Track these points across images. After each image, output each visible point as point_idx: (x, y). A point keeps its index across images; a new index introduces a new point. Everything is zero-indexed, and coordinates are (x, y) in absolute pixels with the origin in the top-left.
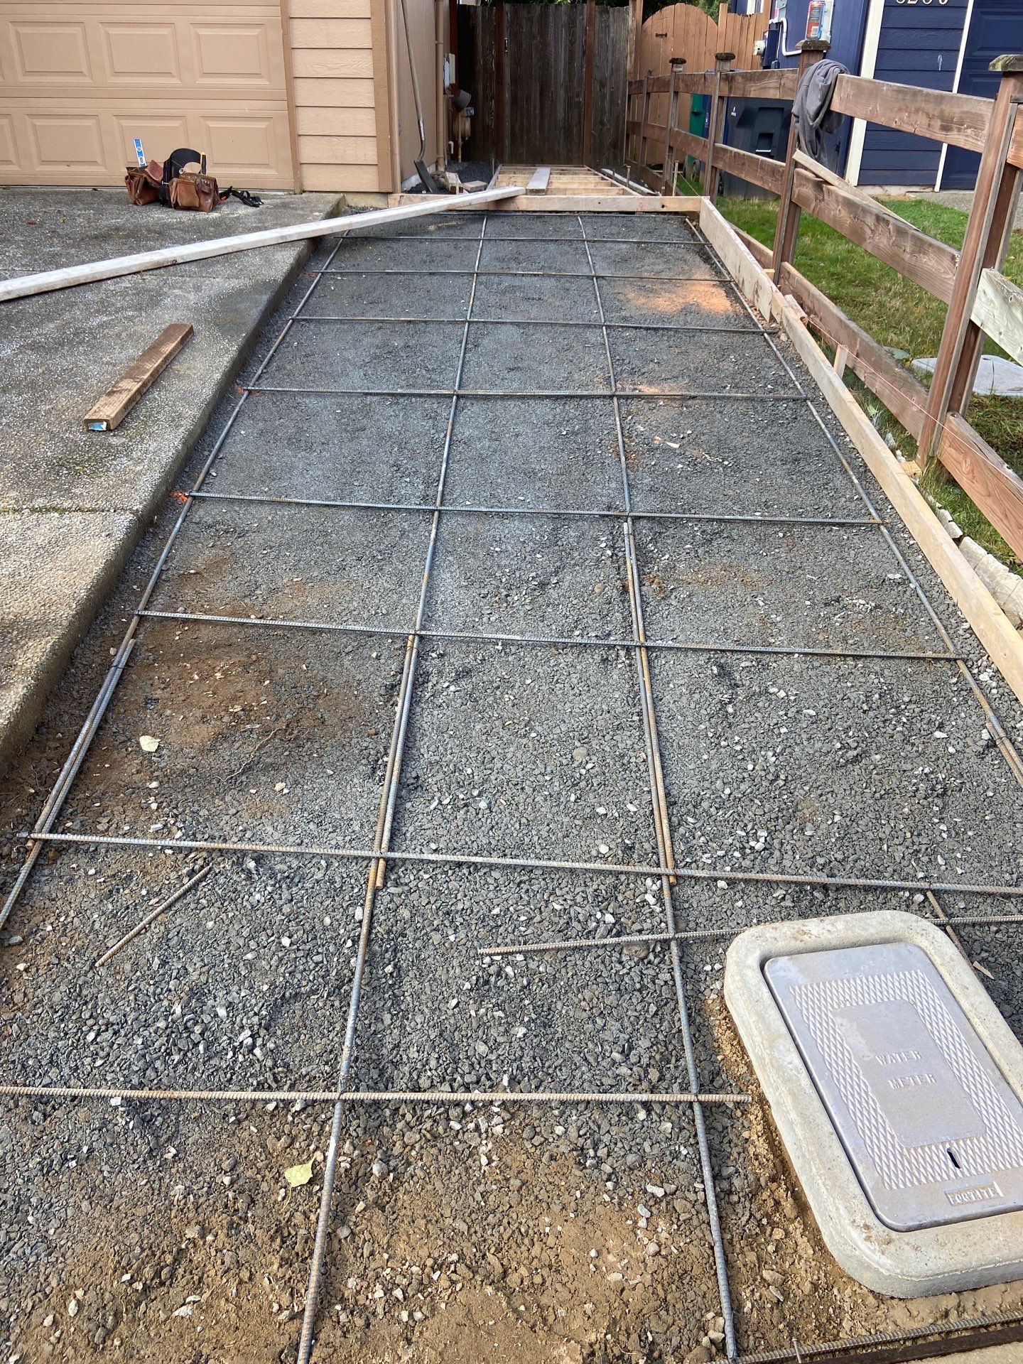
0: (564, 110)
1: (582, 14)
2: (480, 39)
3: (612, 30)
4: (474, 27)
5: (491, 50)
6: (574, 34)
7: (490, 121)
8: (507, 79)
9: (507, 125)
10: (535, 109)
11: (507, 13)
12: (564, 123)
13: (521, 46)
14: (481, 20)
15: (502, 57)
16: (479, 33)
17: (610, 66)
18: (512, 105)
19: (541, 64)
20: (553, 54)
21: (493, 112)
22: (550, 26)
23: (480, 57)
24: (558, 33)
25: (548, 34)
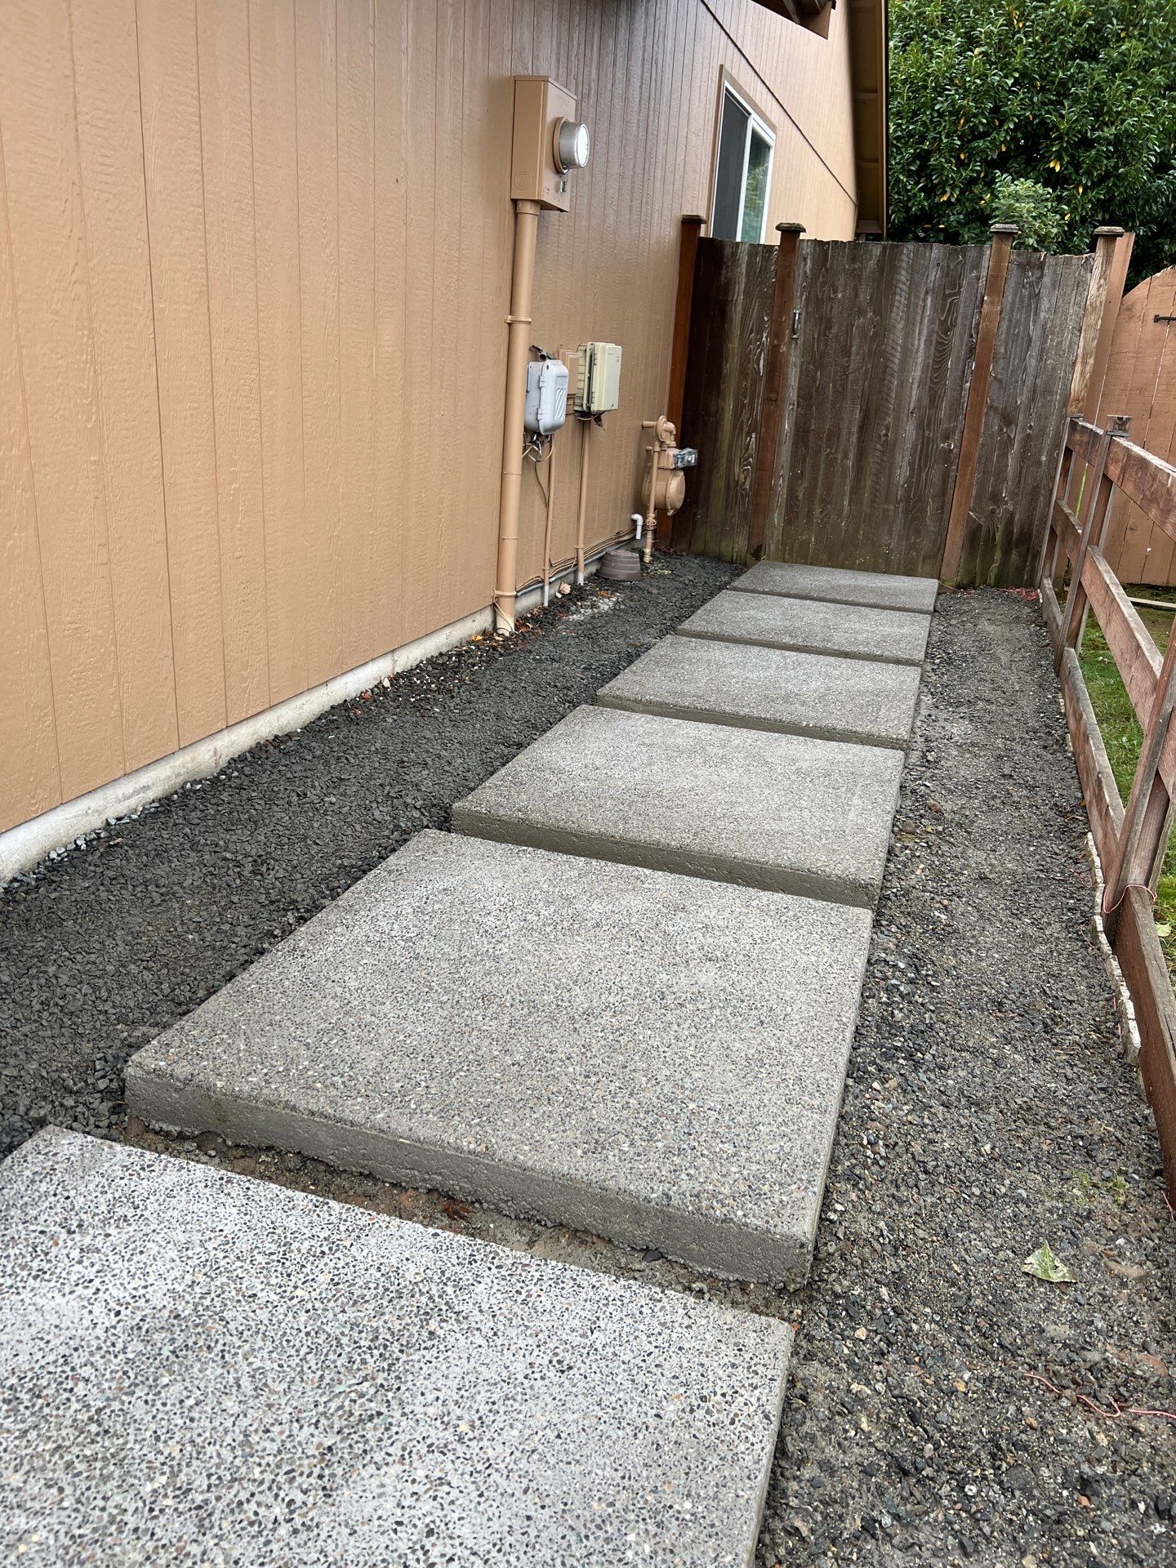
0: (911, 464)
1: (977, 266)
2: (739, 308)
3: (1045, 304)
4: (726, 288)
5: (760, 332)
6: (951, 310)
7: (743, 474)
8: (792, 394)
9: (781, 484)
10: (846, 456)
11: (805, 259)
12: (908, 490)
13: (828, 327)
14: (744, 271)
15: (783, 349)
16: (739, 296)
17: (1029, 381)
18: (795, 445)
19: (869, 366)
20: (899, 349)
21: (751, 456)
22: (898, 291)
23: (734, 347)
24: (916, 306)
25: (892, 306)
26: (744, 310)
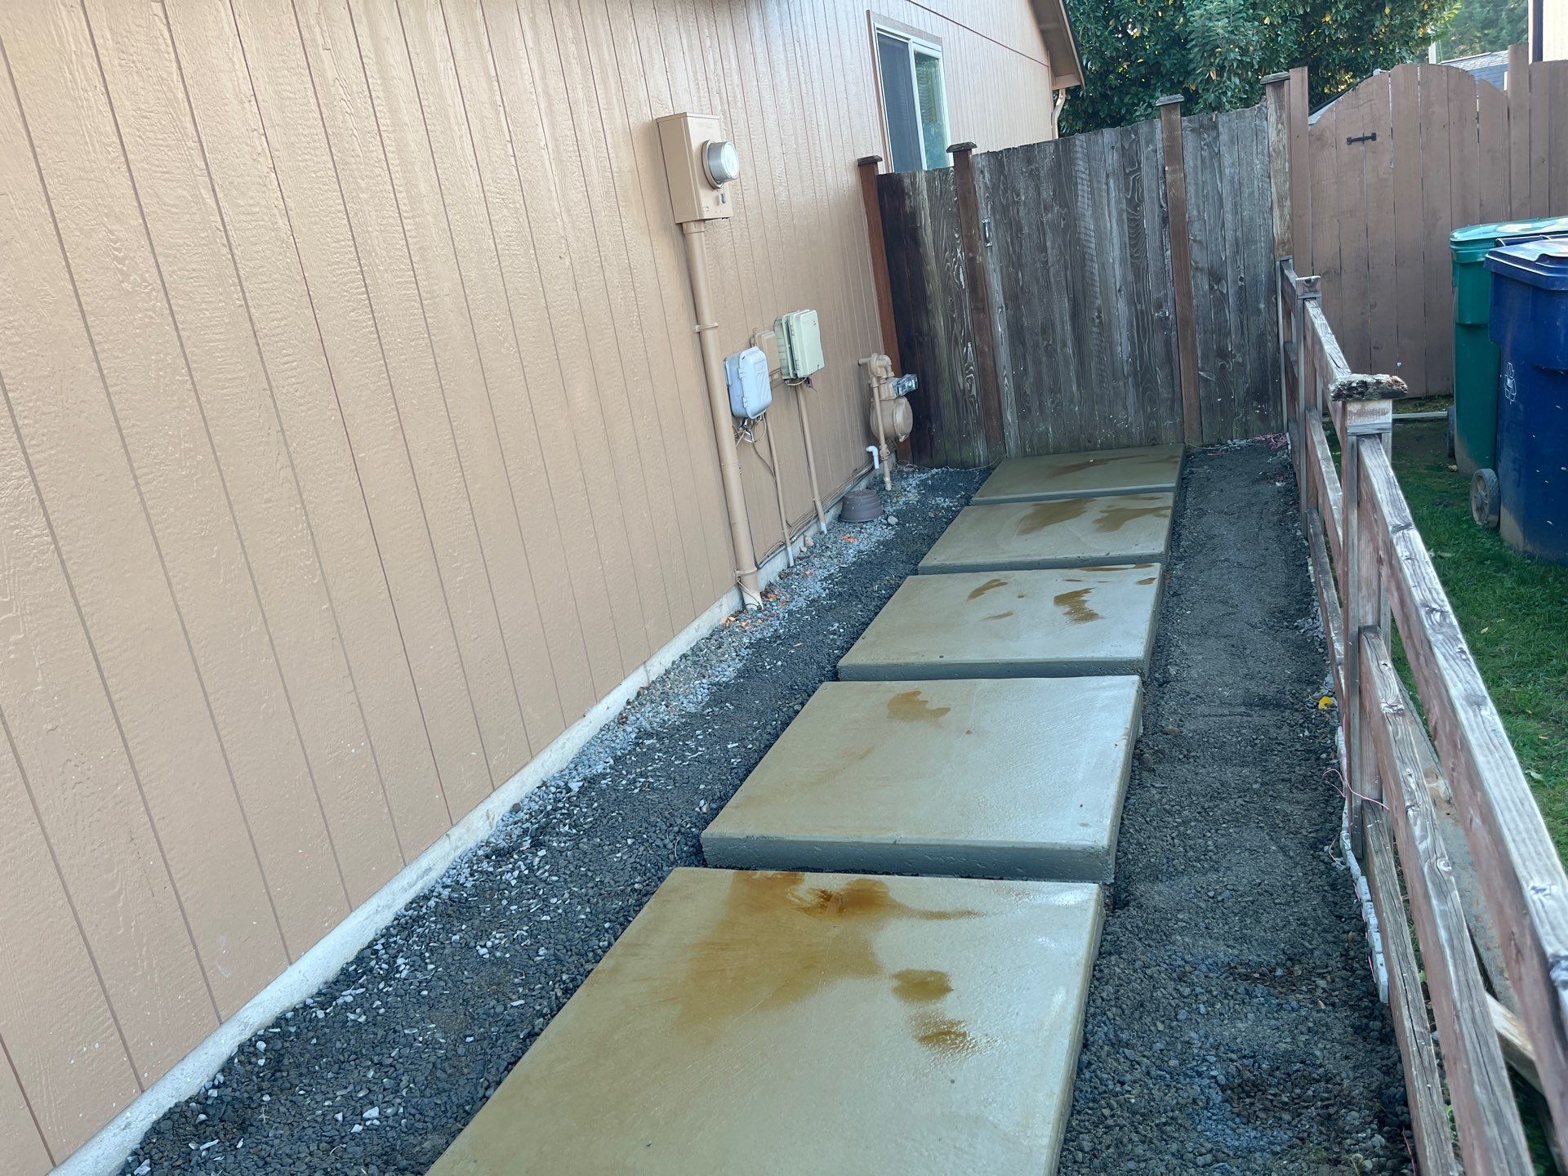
0: (1131, 339)
1: (1150, 140)
2: (929, 231)
3: (1227, 160)
4: (914, 216)
5: (955, 250)
6: (1136, 187)
7: (968, 382)
8: (998, 299)
9: (1007, 383)
10: (1064, 345)
11: (982, 172)
12: (1134, 364)
13: (1020, 229)
14: (926, 196)
15: (979, 259)
16: (926, 219)
17: (1230, 235)
18: (1013, 346)
19: (1067, 257)
20: (1092, 234)
21: (971, 365)
22: (1079, 181)
23: (932, 266)
24: (1100, 190)
25: (1077, 196)
26: (934, 232)
